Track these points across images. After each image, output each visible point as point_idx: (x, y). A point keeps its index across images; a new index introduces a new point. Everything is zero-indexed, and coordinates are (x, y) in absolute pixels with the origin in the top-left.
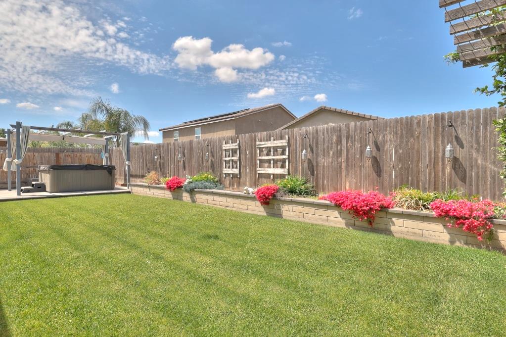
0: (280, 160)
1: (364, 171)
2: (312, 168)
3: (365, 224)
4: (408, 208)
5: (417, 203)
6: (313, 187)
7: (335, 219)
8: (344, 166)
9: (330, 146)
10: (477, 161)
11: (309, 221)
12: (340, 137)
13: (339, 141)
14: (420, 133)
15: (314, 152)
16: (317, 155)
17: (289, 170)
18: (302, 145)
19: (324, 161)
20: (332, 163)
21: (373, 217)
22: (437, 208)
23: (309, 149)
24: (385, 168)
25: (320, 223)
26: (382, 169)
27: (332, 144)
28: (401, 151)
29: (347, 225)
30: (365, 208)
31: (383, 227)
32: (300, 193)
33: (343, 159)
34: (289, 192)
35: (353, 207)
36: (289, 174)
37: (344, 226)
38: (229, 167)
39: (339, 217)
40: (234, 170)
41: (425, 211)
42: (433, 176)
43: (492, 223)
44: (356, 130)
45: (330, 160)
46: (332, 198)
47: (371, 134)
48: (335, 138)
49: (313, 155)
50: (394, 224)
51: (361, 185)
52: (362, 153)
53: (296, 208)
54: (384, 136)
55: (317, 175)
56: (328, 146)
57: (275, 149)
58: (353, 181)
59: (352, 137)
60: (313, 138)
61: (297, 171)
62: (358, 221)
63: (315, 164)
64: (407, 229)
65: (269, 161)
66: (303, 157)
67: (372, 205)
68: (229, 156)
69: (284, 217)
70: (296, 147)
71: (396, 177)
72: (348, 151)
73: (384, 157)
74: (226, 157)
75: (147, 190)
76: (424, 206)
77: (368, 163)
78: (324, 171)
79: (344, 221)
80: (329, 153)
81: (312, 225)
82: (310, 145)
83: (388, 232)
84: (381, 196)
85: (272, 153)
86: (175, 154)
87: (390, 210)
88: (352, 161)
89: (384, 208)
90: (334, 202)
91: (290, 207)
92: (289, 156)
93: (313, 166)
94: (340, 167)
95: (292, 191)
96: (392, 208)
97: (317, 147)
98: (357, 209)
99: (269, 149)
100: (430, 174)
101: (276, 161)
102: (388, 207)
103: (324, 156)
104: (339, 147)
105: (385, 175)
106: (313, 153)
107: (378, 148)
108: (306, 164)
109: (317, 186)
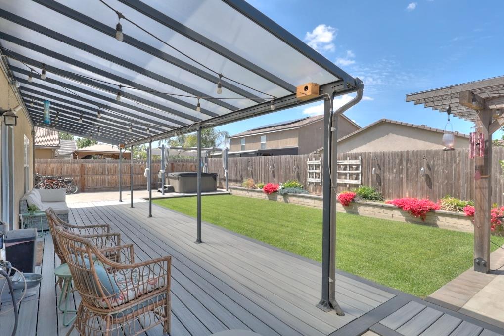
0: (355, 174)
1: (419, 184)
2: (380, 180)
3: (419, 220)
4: (449, 210)
5: (455, 207)
6: (380, 194)
7: (398, 216)
8: (404, 180)
9: (394, 166)
10: (499, 180)
11: (380, 218)
12: (401, 160)
13: (401, 163)
14: (460, 160)
15: (382, 169)
16: (384, 172)
17: (361, 181)
18: (372, 164)
19: (390, 177)
20: (395, 178)
21: (425, 215)
22: (467, 211)
23: (377, 167)
24: (435, 183)
25: (388, 219)
26: (433, 183)
27: (395, 164)
28: (446, 172)
29: (406, 220)
30: (419, 210)
31: (432, 222)
32: (371, 199)
33: (404, 175)
34: (363, 197)
35: (411, 209)
36: (362, 184)
37: (404, 221)
38: (313, 178)
39: (401, 214)
40: (317, 179)
41: (460, 213)
42: (469, 189)
43: (501, 220)
44: (413, 156)
45: (394, 175)
46: (395, 203)
47: (424, 159)
48: (397, 161)
49: (381, 172)
50: (439, 220)
51: (417, 195)
52: (418, 172)
53: (369, 208)
54: (434, 161)
55: (384, 186)
56: (392, 166)
57: (351, 166)
58: (411, 191)
59: (410, 160)
60: (381, 160)
61: (368, 183)
62: (415, 218)
63: (382, 178)
64: (448, 224)
65: (346, 174)
66: (373, 173)
67: (425, 207)
68: (313, 169)
69: (360, 214)
70: (367, 165)
71: (443, 189)
72: (407, 170)
73: (435, 175)
74: (310, 170)
75: (246, 193)
76: (460, 210)
77: (423, 179)
78: (389, 183)
79: (404, 218)
80: (393, 171)
81: (382, 220)
82: (378, 164)
83: (435, 225)
84: (431, 202)
85: (348, 168)
86: (265, 166)
87: (437, 211)
88: (411, 177)
89: (432, 210)
90: (397, 205)
91: (365, 208)
92: (361, 171)
93: (380, 179)
94: (402, 181)
95: (365, 197)
96: (438, 210)
97: (384, 166)
98: (414, 210)
99: (346, 166)
100: (467, 188)
101: (351, 175)
102: (435, 209)
103: (389, 172)
104: (401, 167)
105: (435, 188)
106: (380, 170)
107: (430, 169)
108: (375, 178)
109: (384, 193)
